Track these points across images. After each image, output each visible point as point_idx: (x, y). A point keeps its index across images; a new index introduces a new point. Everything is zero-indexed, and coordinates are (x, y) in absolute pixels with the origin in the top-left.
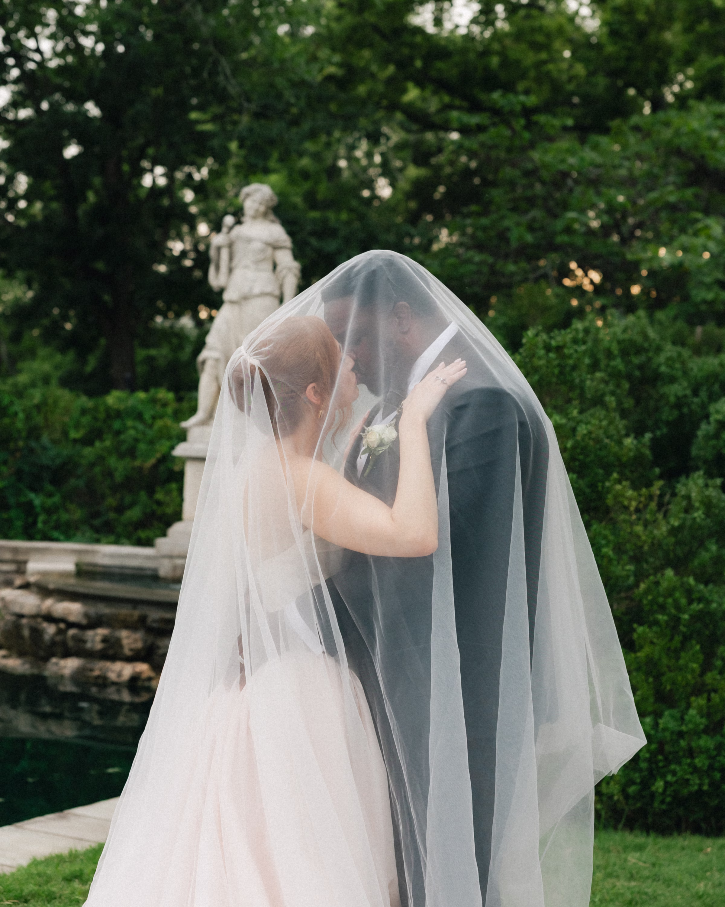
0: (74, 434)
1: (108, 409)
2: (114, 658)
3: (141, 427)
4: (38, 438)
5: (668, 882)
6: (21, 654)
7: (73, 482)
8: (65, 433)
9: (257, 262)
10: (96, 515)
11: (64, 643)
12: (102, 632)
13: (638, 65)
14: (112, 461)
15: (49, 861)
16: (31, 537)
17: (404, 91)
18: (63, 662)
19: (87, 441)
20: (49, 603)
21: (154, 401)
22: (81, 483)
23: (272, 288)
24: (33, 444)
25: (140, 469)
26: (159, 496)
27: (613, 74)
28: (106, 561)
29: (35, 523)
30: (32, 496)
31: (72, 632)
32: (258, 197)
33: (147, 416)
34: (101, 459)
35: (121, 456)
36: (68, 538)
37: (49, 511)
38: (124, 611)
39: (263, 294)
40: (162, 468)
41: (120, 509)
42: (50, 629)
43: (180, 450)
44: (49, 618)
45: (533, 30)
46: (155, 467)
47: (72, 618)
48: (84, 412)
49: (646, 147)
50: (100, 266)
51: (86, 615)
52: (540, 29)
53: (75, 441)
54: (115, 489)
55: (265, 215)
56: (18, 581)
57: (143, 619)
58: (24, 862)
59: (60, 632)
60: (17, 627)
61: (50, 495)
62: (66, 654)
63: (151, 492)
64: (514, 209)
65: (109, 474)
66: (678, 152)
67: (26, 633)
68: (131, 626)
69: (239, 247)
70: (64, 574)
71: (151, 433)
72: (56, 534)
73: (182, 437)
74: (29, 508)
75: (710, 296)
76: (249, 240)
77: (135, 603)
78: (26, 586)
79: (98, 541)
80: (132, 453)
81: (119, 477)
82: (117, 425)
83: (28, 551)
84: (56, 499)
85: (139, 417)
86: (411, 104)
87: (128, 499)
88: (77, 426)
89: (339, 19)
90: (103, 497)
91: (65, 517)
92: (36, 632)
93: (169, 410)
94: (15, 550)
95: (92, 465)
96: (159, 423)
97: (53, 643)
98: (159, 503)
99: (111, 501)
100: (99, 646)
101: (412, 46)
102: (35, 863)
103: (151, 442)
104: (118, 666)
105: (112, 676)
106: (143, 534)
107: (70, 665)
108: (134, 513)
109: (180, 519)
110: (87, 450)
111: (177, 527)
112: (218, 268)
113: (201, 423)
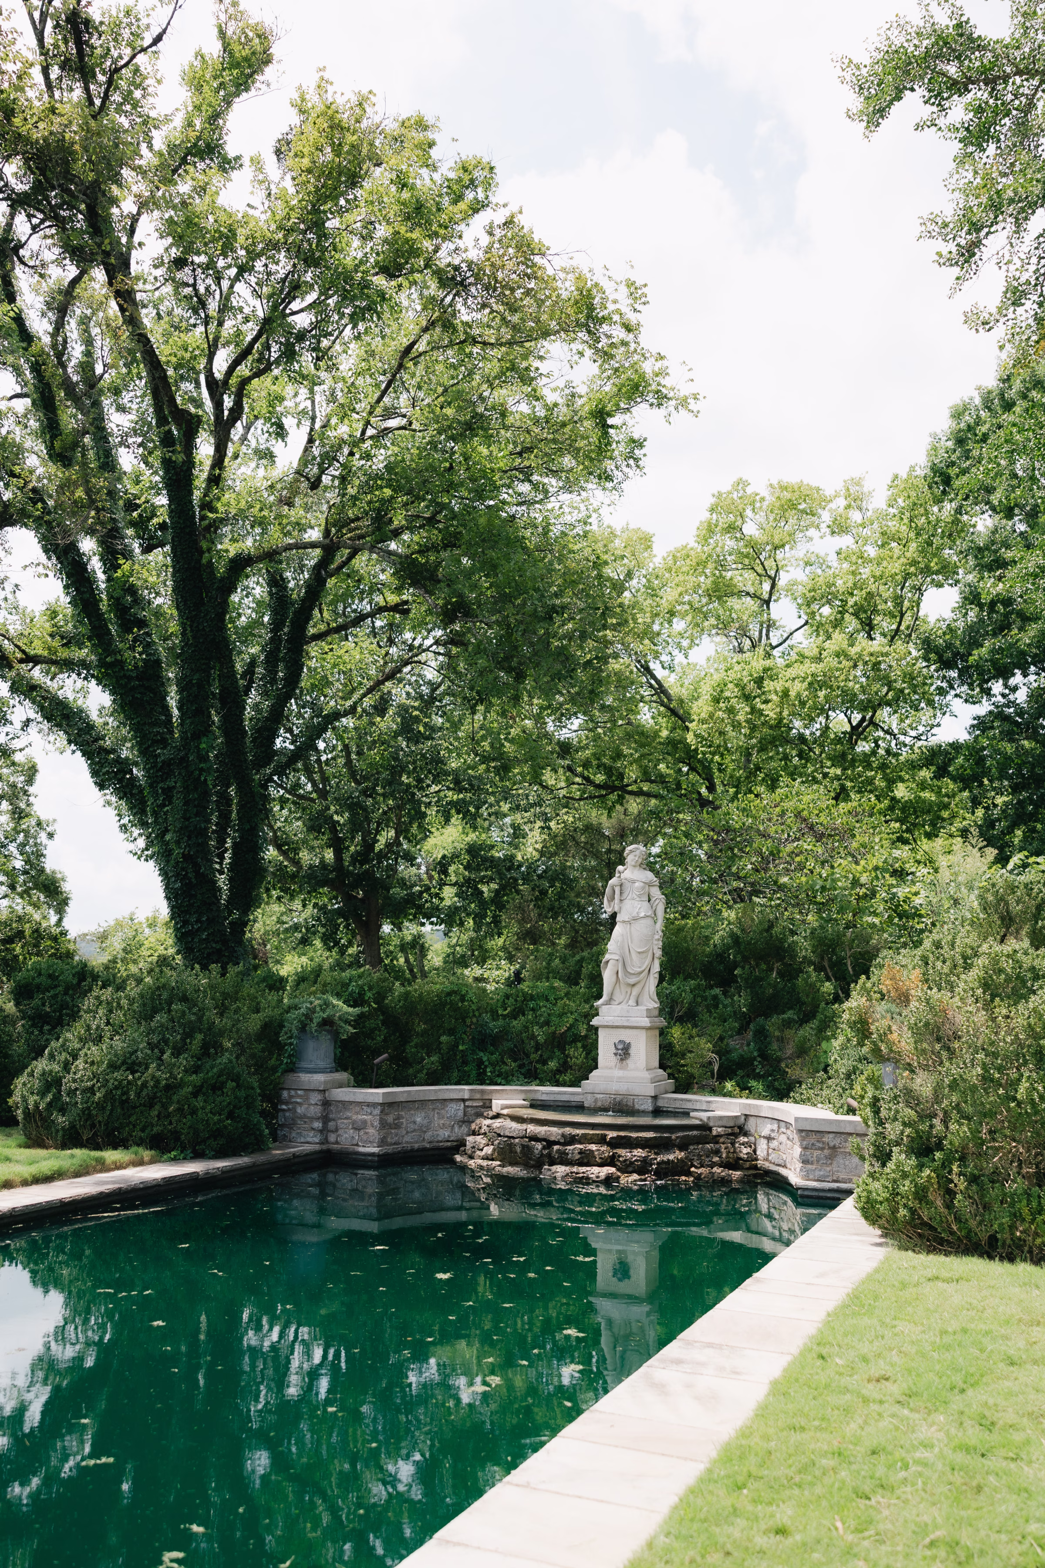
1: (525, 995)
2: (590, 1164)
4: (481, 1016)
6: (512, 1164)
7: (507, 1043)
9: (640, 896)
10: (523, 1066)
11: (549, 1155)
12: (578, 1146)
14: (535, 1029)
16: (482, 1083)
18: (554, 1169)
19: (514, 1015)
20: (529, 1127)
22: (512, 1045)
23: (651, 912)
24: (479, 1019)
25: (554, 1034)
26: (570, 1052)
28: (544, 1097)
29: (485, 1072)
30: (482, 1054)
31: (556, 1147)
32: (637, 853)
33: (552, 998)
34: (526, 1028)
35: (540, 1026)
36: (508, 1083)
39: (646, 917)
41: (542, 1062)
42: (539, 1146)
43: (595, 1022)
44: (535, 1138)
47: (552, 1138)
51: (561, 1135)
53: (504, 1017)
54: (539, 1047)
55: (641, 865)
56: (489, 1114)
59: (544, 1148)
60: (510, 1145)
61: (493, 1054)
62: (555, 1163)
63: (562, 1050)
65: (533, 1037)
67: (518, 1149)
69: (627, 885)
70: (521, 1107)
71: (557, 1009)
74: (480, 1062)
76: (632, 882)
78: (499, 1116)
80: (548, 1024)
81: (540, 1039)
83: (492, 1091)
84: (498, 1056)
87: (546, 1056)
90: (529, 1055)
91: (505, 1068)
92: (526, 1149)
94: (482, 1092)
95: (520, 1032)
96: (560, 1003)
97: (542, 1155)
98: (573, 1058)
99: (534, 1056)
100: (578, 1157)
104: (595, 1169)
105: (593, 1177)
106: (561, 1078)
107: (561, 1170)
108: (552, 1065)
109: (596, 1067)
110: (515, 1023)
111: (595, 1073)
112: (612, 898)
113: (609, 1002)
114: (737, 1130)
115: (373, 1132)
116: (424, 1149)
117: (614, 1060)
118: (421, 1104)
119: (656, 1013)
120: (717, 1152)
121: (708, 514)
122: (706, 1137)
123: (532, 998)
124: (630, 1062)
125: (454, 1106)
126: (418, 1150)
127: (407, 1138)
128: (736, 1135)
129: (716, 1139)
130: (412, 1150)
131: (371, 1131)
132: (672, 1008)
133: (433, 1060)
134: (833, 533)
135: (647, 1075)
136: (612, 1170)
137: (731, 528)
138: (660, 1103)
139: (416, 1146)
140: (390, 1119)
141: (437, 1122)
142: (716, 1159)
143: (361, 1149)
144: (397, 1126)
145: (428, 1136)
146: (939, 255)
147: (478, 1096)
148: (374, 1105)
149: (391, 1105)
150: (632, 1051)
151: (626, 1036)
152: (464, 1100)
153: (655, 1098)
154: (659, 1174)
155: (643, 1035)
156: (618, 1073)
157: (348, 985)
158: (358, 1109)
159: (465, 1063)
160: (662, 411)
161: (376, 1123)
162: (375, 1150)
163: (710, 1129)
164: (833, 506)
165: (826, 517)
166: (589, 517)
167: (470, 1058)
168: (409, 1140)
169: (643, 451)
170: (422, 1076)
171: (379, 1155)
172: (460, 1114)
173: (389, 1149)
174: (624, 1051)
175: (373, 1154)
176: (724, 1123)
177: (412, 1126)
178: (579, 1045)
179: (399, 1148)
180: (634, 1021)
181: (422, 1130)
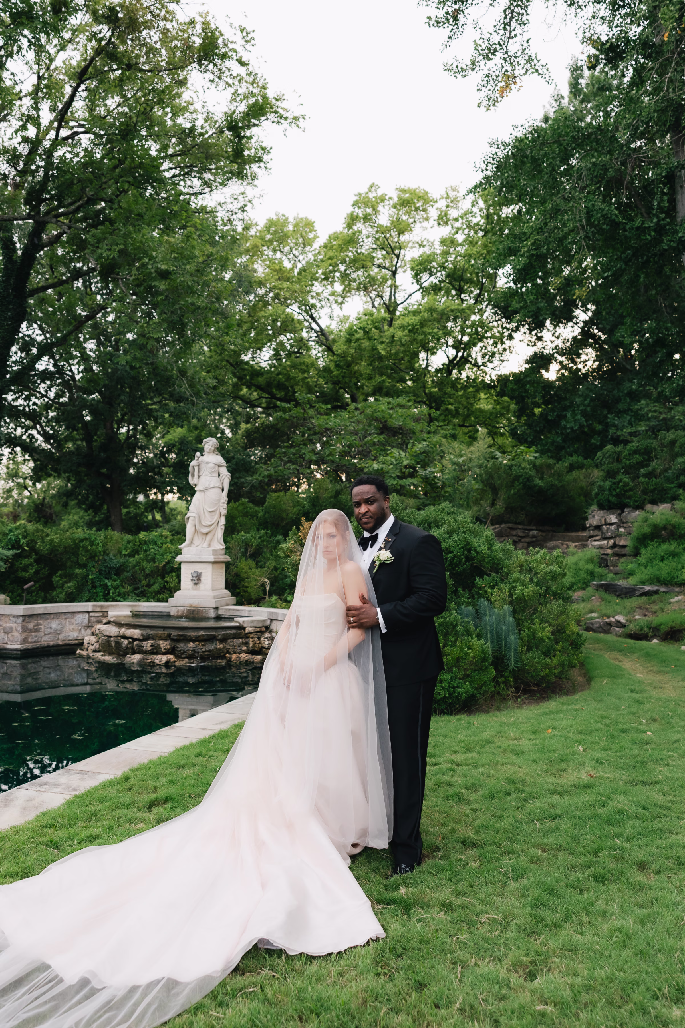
0: (124, 552)
1: (140, 540)
2: (157, 653)
3: (157, 548)
4: (108, 555)
5: (445, 736)
6: (110, 654)
7: (125, 574)
8: (120, 552)
9: (211, 473)
10: (136, 589)
11: (132, 648)
12: (151, 642)
13: (347, 380)
14: (144, 564)
15: (182, 749)
17: (241, 390)
18: (133, 657)
19: (131, 555)
20: (123, 630)
21: (161, 536)
22: (129, 574)
23: (219, 484)
24: (106, 557)
25: (157, 567)
26: (167, 579)
27: (334, 383)
29: (109, 593)
30: (107, 581)
31: (136, 643)
32: (211, 443)
33: (159, 543)
34: (138, 563)
35: (148, 561)
36: (125, 600)
37: (115, 588)
38: (160, 632)
39: (216, 487)
40: (168, 566)
41: (149, 586)
42: (126, 642)
43: (179, 558)
44: (124, 637)
45: (301, 363)
46: (164, 566)
47: (135, 637)
48: (129, 542)
49: (361, 417)
50: (104, 471)
51: (142, 635)
52: (304, 363)
53: (125, 555)
54: (147, 576)
55: (214, 451)
56: (105, 621)
57: (169, 635)
58: (172, 750)
59: (129, 643)
60: (108, 642)
61: (115, 581)
62: (134, 653)
63: (163, 578)
64: (305, 445)
65: (143, 569)
66: (377, 420)
67: (113, 644)
68: (165, 639)
69: (203, 466)
70: (125, 617)
71: (161, 551)
72: (119, 598)
73: (179, 552)
74: (105, 586)
75: (395, 482)
76: (208, 463)
77: (164, 628)
78: (109, 623)
79: (139, 600)
80: (153, 560)
81: (147, 571)
82: (145, 547)
83: (108, 606)
84: (118, 582)
85: (155, 543)
86: (244, 396)
87: (152, 581)
88: (126, 549)
89: (211, 357)
90: (140, 581)
91: (123, 590)
92: (118, 644)
93: (168, 540)
94: (102, 606)
95: (134, 566)
96: (165, 546)
97: (127, 648)
98: (167, 582)
99: (144, 582)
100: (150, 648)
101: (244, 370)
102: (177, 750)
103: (162, 555)
104: (159, 657)
105: (157, 662)
106: (160, 597)
107: (136, 658)
108: (156, 587)
109: (179, 589)
110: (132, 559)
111: (178, 593)
112: (193, 475)
113: (189, 546)
114: (264, 629)
115: (17, 635)
116: (58, 646)
117: (191, 584)
118: (57, 615)
119: (223, 552)
120: (247, 644)
121: (351, 209)
122: (240, 634)
123: (145, 542)
124: (202, 586)
125: (81, 616)
126: (53, 646)
127: (45, 638)
128: (262, 632)
129: (247, 636)
130: (48, 646)
131: (16, 634)
132: (246, 549)
133: (71, 585)
134: (439, 224)
135: (212, 594)
136: (171, 657)
137: (366, 218)
138: (220, 612)
139: (51, 643)
140: (31, 626)
141: (68, 627)
142: (244, 648)
143: (9, 647)
144: (37, 631)
145: (61, 637)
146: (429, 18)
147: (98, 609)
148: (18, 616)
149: (31, 616)
150: (203, 578)
151: (199, 568)
152: (88, 612)
153: (217, 608)
154: (203, 659)
155: (209, 567)
156: (195, 593)
157: (7, 534)
158: (7, 619)
159: (94, 587)
160: (281, 128)
161: (19, 629)
162: (18, 647)
163: (244, 629)
164: (436, 205)
165: (433, 213)
166: (246, 206)
167: (98, 584)
168: (46, 640)
169: (270, 156)
170: (62, 596)
171: (21, 650)
172: (86, 621)
173: (29, 646)
174: (197, 579)
175: (16, 650)
176: (255, 625)
177: (49, 630)
178: (174, 574)
179: (38, 645)
180: (204, 559)
181: (57, 632)
